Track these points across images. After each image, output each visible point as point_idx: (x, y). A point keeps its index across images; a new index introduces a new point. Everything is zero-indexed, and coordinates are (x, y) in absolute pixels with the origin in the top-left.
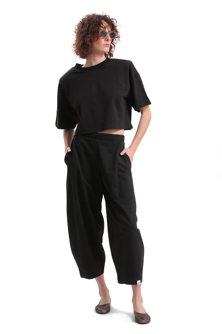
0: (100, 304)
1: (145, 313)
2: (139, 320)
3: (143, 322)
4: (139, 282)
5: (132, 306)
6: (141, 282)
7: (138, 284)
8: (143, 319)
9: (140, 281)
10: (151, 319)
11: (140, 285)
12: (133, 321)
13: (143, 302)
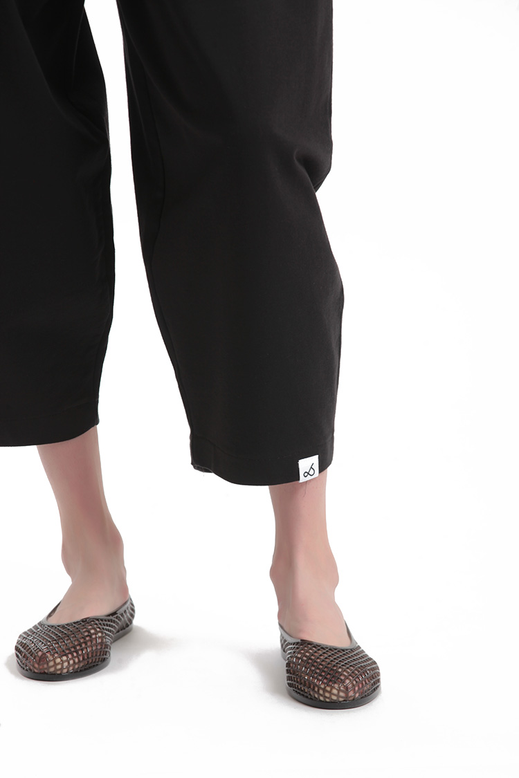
0: (54, 621)
1: (343, 643)
2: (310, 685)
3: (336, 693)
4: (307, 464)
5: (274, 607)
6: (324, 465)
7: (302, 479)
8: (332, 677)
9: (314, 460)
10: (382, 678)
11: (320, 485)
12: (275, 691)
13: (334, 579)
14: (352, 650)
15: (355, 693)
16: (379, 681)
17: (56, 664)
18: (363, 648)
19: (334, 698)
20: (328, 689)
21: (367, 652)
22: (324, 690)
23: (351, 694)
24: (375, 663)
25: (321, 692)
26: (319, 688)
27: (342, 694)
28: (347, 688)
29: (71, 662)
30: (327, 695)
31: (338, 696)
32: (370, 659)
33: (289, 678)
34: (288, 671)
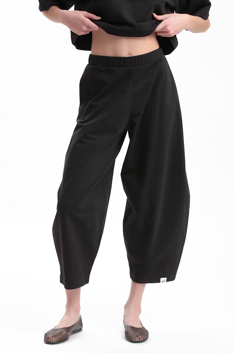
14: (142, 328)
15: (142, 339)
16: (148, 336)
17: (51, 340)
18: (145, 327)
19: (136, 340)
20: (135, 338)
21: (146, 328)
22: (134, 338)
23: (141, 339)
24: (148, 331)
25: (133, 339)
26: (133, 338)
27: (138, 340)
28: (140, 338)
29: (55, 339)
30: (135, 340)
31: (137, 340)
32: (147, 330)
33: (126, 335)
34: (125, 333)
